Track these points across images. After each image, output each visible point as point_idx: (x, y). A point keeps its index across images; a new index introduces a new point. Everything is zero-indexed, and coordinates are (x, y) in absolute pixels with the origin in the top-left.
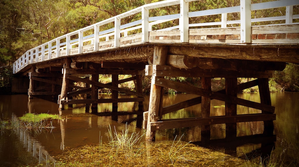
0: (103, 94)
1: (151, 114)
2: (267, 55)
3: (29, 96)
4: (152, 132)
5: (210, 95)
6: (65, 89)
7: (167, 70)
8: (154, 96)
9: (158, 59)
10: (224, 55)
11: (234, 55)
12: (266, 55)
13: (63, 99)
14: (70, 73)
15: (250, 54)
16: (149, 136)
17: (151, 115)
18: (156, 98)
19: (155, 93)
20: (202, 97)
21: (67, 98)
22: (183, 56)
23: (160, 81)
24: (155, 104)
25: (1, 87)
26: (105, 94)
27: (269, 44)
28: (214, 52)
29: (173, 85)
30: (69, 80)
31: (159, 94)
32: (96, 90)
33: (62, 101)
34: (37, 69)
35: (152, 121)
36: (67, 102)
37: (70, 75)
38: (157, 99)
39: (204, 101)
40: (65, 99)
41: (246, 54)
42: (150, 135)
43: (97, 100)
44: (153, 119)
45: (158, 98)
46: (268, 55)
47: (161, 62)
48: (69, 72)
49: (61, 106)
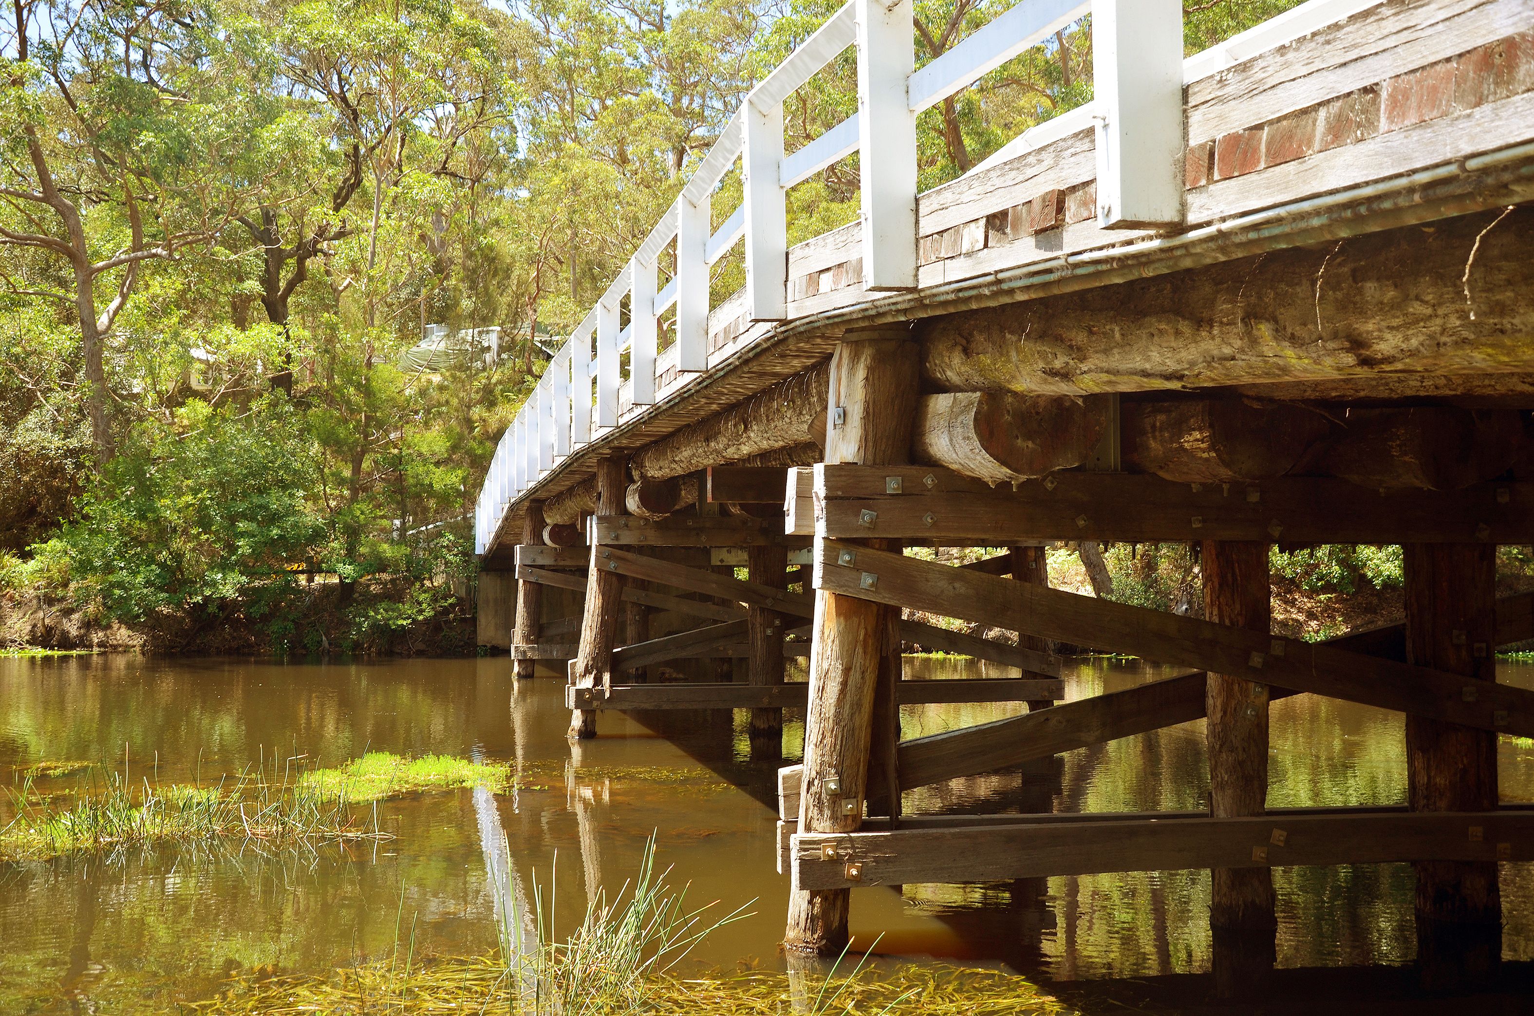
0: (924, 655)
1: (810, 784)
2: (1395, 322)
3: (516, 664)
4: (818, 900)
5: (1256, 660)
6: (594, 626)
7: (904, 495)
8: (825, 666)
9: (848, 427)
10: (1172, 365)
11: (1215, 352)
12: (1391, 328)
13: (588, 683)
14: (623, 542)
15: (1299, 331)
16: (802, 924)
17: (813, 789)
18: (839, 679)
19: (836, 648)
20: (1210, 674)
21: (607, 677)
22: (978, 394)
23: (857, 567)
24: (838, 715)
25: (421, 618)
26: (934, 656)
27: (1282, 212)
28: (1118, 345)
29: (963, 590)
30: (621, 578)
31: (859, 650)
32: (769, 632)
33: (579, 693)
34: (549, 528)
35: (815, 824)
36: (607, 695)
37: (619, 553)
38: (844, 684)
39: (1219, 703)
40: (598, 681)
41: (1275, 338)
42: (803, 916)
43: (775, 690)
44: (821, 812)
45: (855, 677)
46: (1407, 325)
47: (865, 440)
48: (617, 538)
49: (577, 720)
